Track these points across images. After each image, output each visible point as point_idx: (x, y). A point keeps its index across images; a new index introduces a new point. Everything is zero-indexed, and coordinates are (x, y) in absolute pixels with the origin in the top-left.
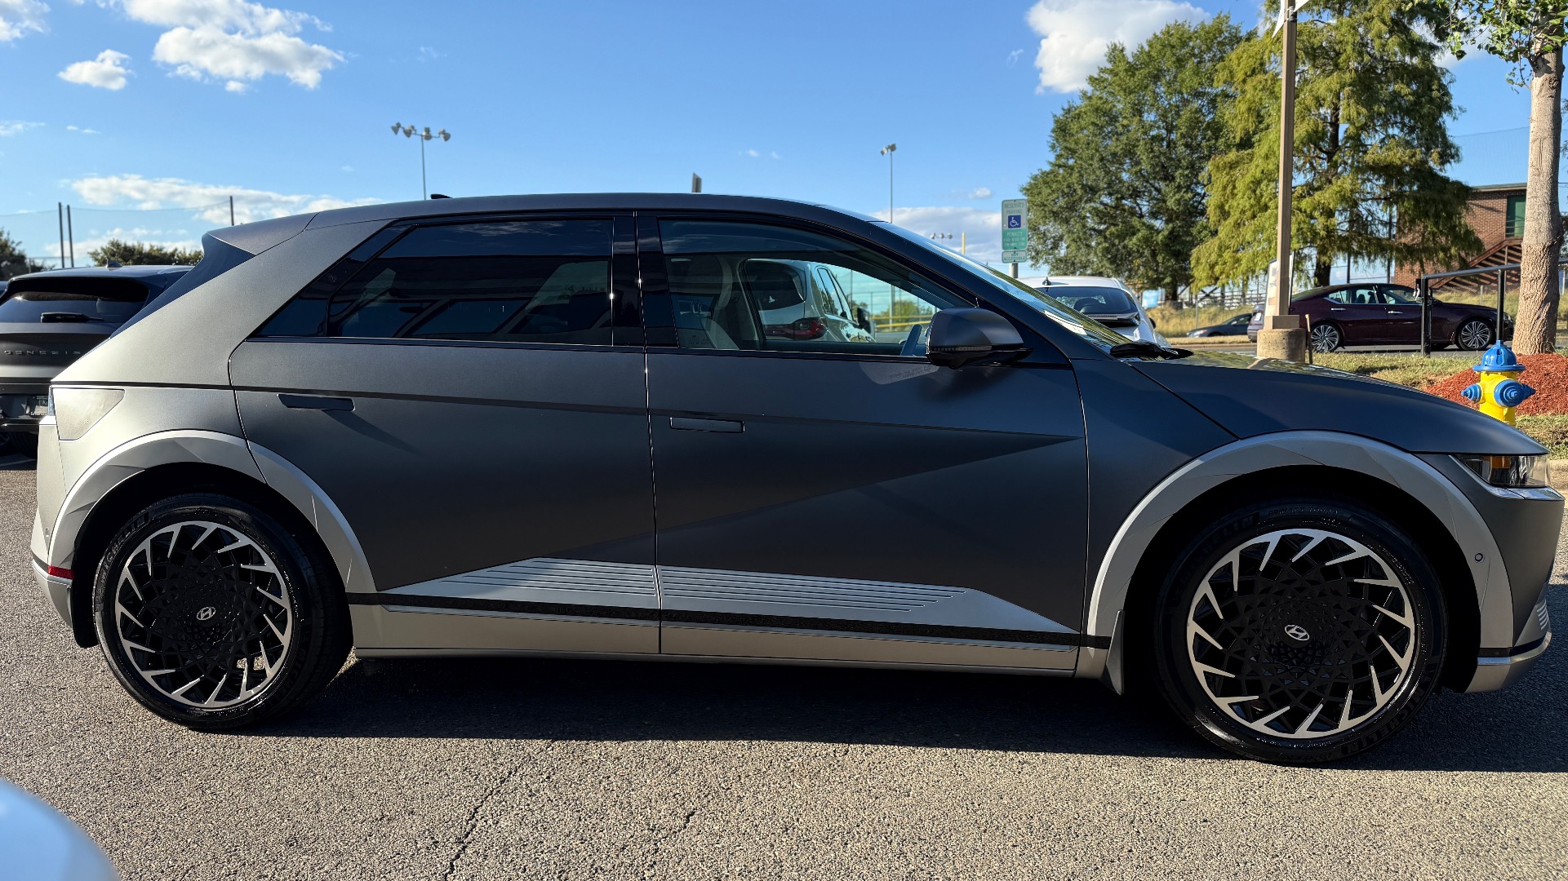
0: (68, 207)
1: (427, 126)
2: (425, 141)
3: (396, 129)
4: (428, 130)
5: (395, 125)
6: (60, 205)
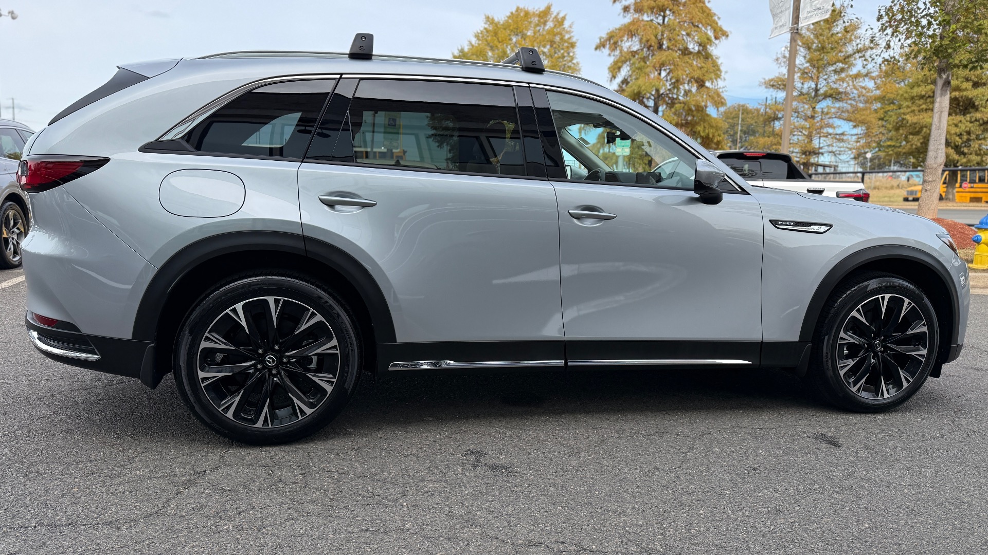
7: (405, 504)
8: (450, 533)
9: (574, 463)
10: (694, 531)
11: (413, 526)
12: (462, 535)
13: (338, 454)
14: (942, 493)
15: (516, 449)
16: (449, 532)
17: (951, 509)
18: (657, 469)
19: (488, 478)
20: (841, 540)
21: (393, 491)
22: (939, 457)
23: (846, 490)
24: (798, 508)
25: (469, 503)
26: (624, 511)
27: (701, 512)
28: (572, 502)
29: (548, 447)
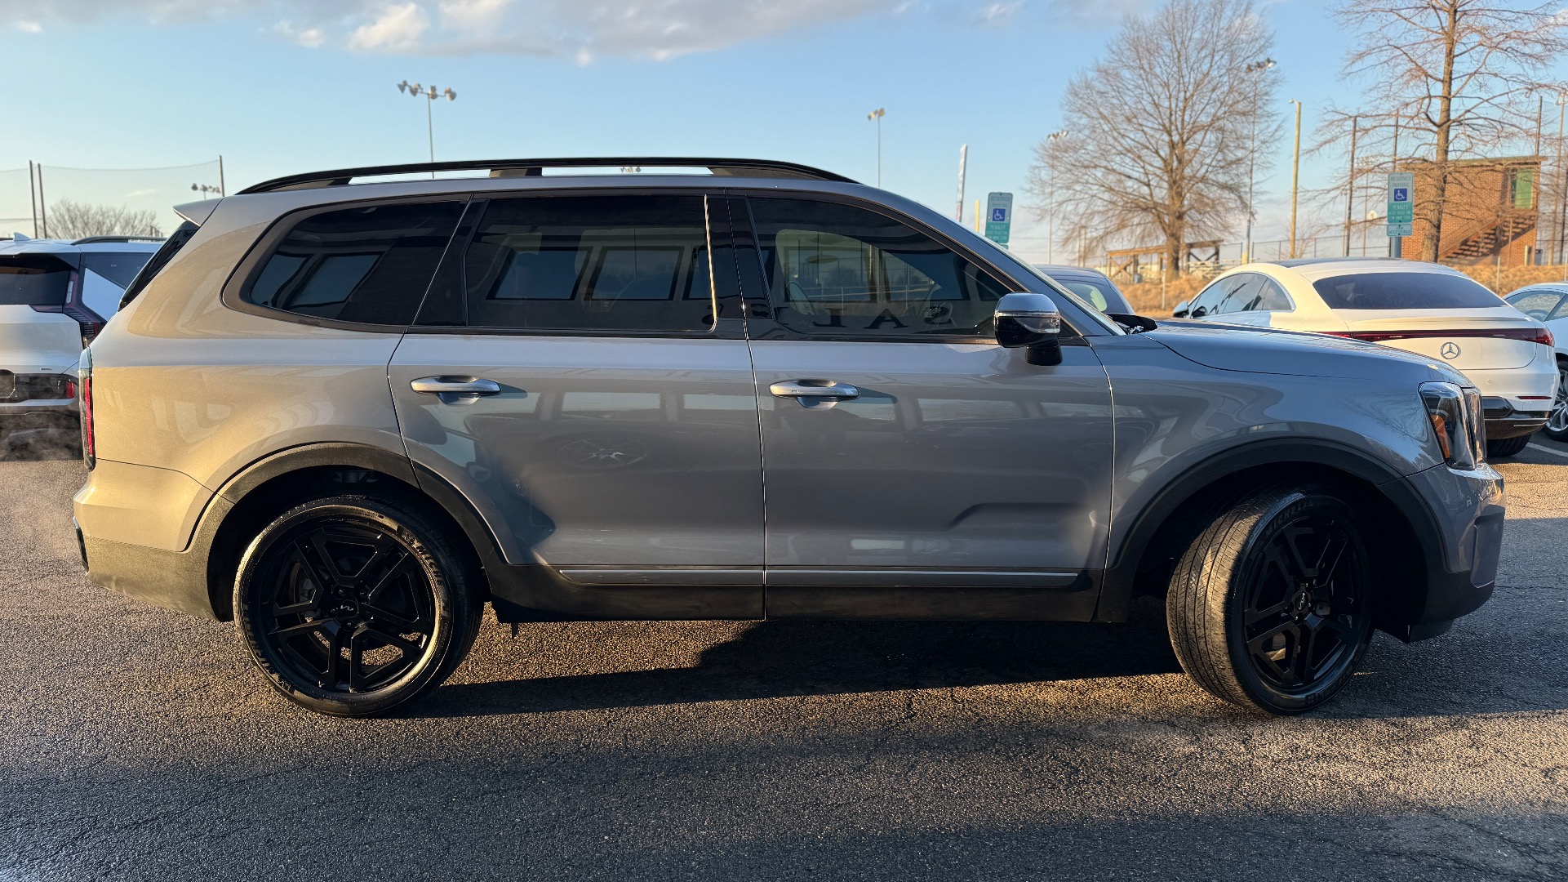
0: (39, 166)
1: (433, 85)
2: (431, 100)
3: (402, 87)
4: (433, 89)
5: (401, 83)
6: (31, 163)
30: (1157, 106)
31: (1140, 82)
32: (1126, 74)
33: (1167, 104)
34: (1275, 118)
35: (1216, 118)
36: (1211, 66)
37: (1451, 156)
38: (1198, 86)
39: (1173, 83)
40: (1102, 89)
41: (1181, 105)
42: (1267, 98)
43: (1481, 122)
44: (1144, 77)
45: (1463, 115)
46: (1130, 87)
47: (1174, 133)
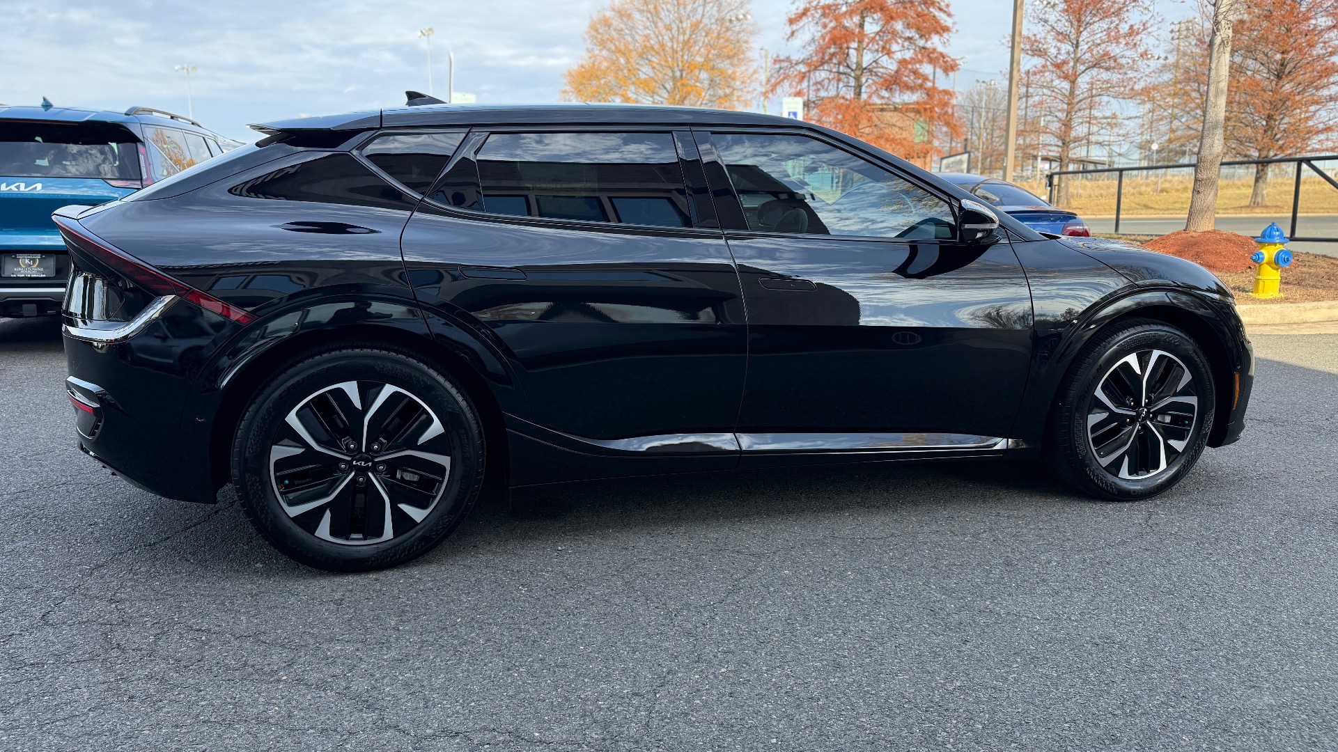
7: (285, 678)
8: (328, 722)
9: (570, 603)
10: (698, 702)
11: (279, 713)
12: (346, 723)
13: (223, 603)
14: (1089, 629)
15: (493, 586)
16: (328, 719)
17: (1091, 654)
18: (688, 605)
19: (430, 632)
20: (911, 709)
21: (277, 658)
22: (1106, 574)
23: (950, 629)
24: (867, 660)
25: (381, 672)
26: (608, 675)
27: (723, 670)
28: (536, 665)
29: (542, 580)
30: (662, 45)
31: (648, 24)
32: (637, 16)
33: (669, 44)
34: (751, 63)
35: (708, 60)
36: (703, 15)
37: (864, 96)
38: (694, 31)
39: (674, 26)
40: (618, 28)
41: (681, 45)
42: (745, 45)
43: (881, 70)
44: (651, 19)
45: (871, 64)
46: (640, 27)
47: (676, 69)
